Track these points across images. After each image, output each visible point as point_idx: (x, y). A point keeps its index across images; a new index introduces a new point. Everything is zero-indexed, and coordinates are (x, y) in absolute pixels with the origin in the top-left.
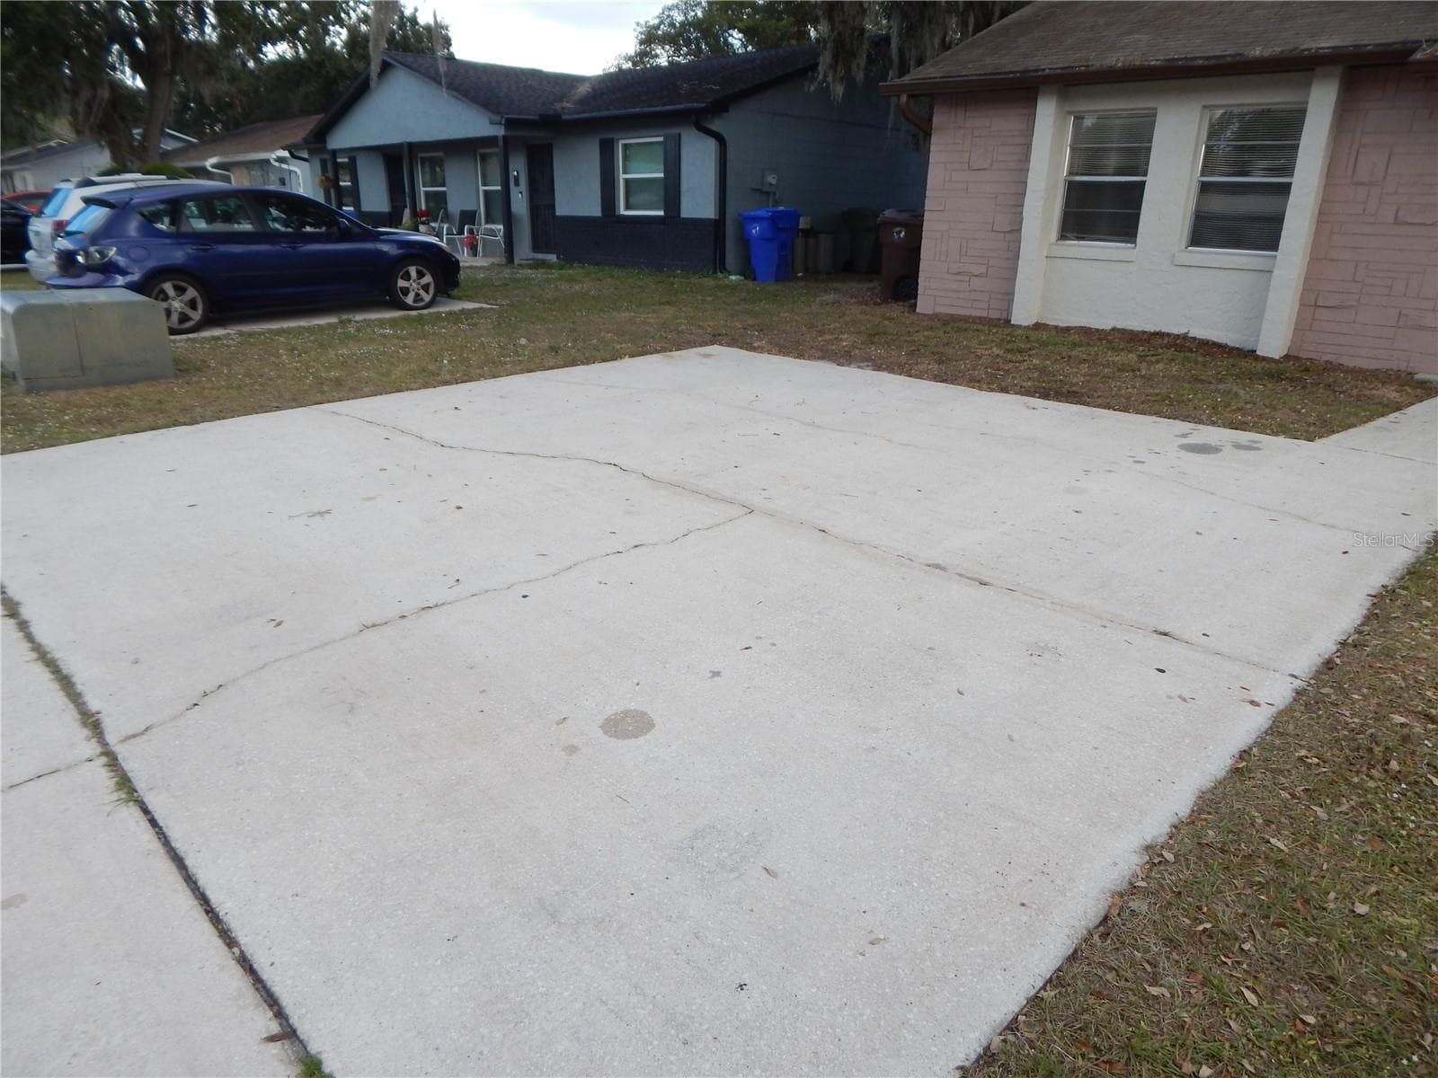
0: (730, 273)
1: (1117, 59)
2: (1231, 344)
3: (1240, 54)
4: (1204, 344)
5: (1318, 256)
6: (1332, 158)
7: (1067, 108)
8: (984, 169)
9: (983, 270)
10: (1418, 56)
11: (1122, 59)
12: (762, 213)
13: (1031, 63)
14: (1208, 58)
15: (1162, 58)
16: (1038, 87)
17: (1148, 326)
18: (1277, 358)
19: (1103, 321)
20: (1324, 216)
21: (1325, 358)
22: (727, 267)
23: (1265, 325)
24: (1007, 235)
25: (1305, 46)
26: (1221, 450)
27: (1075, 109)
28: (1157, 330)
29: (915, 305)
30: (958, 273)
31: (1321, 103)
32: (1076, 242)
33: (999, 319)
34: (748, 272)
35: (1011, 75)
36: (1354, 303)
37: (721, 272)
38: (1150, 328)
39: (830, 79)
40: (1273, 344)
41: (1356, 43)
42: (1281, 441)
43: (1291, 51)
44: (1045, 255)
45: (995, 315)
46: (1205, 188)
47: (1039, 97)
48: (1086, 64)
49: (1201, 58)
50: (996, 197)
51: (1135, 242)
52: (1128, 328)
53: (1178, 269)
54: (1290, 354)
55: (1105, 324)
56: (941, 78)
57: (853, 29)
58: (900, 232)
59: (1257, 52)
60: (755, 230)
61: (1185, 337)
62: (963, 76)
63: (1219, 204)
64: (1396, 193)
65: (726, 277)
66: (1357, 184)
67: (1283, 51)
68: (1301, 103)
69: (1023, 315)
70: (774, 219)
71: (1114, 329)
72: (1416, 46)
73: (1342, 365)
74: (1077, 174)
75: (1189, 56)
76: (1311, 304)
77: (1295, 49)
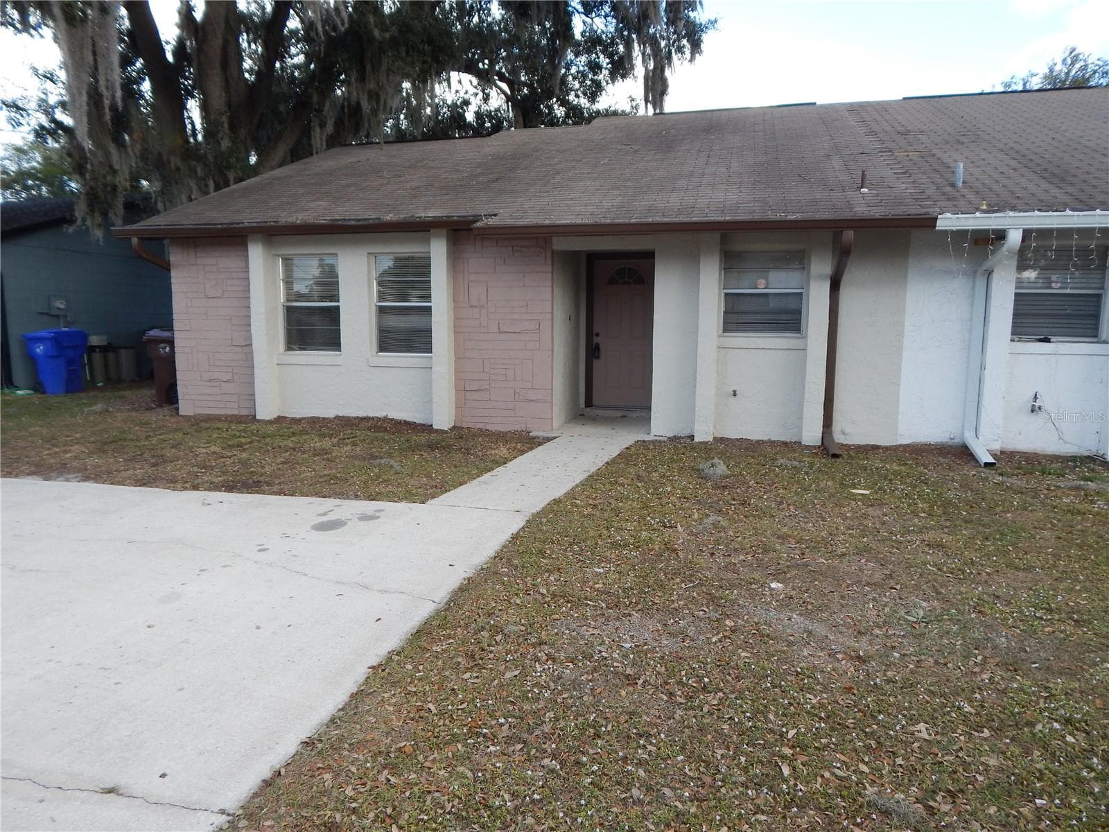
0: (18, 388)
1: (299, 218)
2: (417, 422)
3: (379, 219)
4: (398, 423)
5: (460, 357)
6: (454, 288)
7: (274, 252)
8: (218, 297)
9: (229, 377)
10: (479, 224)
11: (300, 218)
12: (44, 334)
13: (237, 218)
14: (359, 220)
15: (328, 218)
16: (246, 236)
17: (360, 413)
18: (446, 429)
19: (328, 411)
20: (458, 329)
21: (478, 426)
22: (16, 383)
23: (434, 406)
24: (244, 348)
25: (419, 215)
26: (346, 524)
27: (281, 253)
28: (365, 416)
29: (177, 409)
30: (210, 381)
31: (438, 252)
32: (299, 352)
33: (248, 416)
34: (38, 387)
35: (220, 226)
36: (487, 387)
37: (8, 388)
38: (362, 414)
39: (89, 223)
40: (443, 419)
41: (449, 215)
42: (402, 506)
43: (409, 217)
44: (275, 362)
45: (244, 412)
46: (382, 310)
47: (248, 243)
48: (276, 220)
49: (353, 220)
50: (231, 319)
51: (340, 351)
52: (346, 415)
53: (373, 369)
54: (456, 425)
55: (330, 413)
56: (165, 225)
57: (105, 186)
58: (165, 348)
59: (388, 217)
60: (40, 349)
61: (385, 419)
62: (183, 225)
63: (393, 321)
64: (495, 312)
65: (12, 392)
66: (472, 307)
67: (405, 218)
68: (427, 253)
69: (266, 410)
70: (58, 340)
71: (337, 417)
72: (477, 218)
73: (488, 430)
74: (292, 301)
75: (346, 218)
76: (462, 389)
77: (412, 216)
